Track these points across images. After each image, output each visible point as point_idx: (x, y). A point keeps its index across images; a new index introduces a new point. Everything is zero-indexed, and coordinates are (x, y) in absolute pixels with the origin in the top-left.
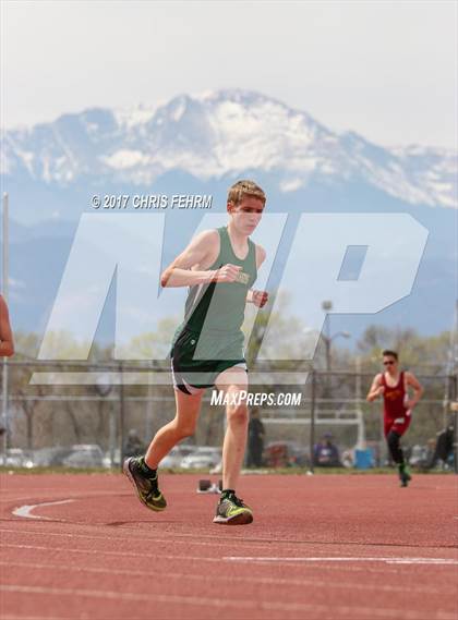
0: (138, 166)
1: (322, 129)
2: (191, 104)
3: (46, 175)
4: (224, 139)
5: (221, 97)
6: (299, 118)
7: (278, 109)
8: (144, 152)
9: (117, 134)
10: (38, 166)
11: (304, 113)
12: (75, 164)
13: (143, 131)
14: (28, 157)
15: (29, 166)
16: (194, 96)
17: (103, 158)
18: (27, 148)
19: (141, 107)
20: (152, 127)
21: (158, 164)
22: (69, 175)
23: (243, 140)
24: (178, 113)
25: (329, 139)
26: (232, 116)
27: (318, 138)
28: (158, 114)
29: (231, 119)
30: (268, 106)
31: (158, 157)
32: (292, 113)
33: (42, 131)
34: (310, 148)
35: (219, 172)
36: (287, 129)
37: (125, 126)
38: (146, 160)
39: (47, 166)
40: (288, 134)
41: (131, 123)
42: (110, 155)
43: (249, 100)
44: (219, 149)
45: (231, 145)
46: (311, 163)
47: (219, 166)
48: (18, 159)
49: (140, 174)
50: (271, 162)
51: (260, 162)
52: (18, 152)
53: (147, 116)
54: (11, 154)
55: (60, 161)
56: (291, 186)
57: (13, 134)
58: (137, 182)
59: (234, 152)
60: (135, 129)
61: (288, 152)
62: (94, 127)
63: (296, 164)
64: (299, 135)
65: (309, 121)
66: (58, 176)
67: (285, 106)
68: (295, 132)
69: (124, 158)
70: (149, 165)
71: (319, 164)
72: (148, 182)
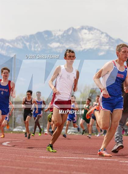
0: (59, 47)
1: (110, 38)
2: (74, 30)
3: (33, 49)
4: (83, 40)
5: (83, 28)
6: (104, 34)
7: (98, 32)
8: (60, 43)
9: (53, 38)
10: (31, 47)
11: (106, 33)
12: (41, 46)
13: (60, 37)
14: (28, 44)
15: (28, 47)
16: (75, 28)
17: (49, 45)
18: (27, 41)
19: (60, 30)
20: (63, 36)
21: (64, 47)
22: (39, 49)
23: (89, 40)
24: (70, 32)
25: (113, 41)
26: (85, 34)
27: (110, 40)
28: (65, 32)
29: (85, 35)
30: (96, 31)
31: (64, 45)
32: (102, 33)
33: (32, 36)
34: (107, 43)
35: (81, 49)
36: (101, 37)
37: (55, 36)
38: (61, 45)
39: (33, 46)
40: (101, 39)
41: (57, 35)
42: (51, 44)
43: (90, 29)
44: (81, 43)
45: (85, 42)
46: (107, 47)
47: (81, 47)
48: (25, 44)
49: (59, 49)
50: (96, 47)
51: (93, 46)
52: (25, 42)
53: (61, 33)
54: (23, 43)
55: (37, 45)
56: (102, 54)
57: (24, 37)
58: (58, 52)
59: (86, 44)
60: (58, 37)
61: (101, 44)
62: (46, 36)
63: (103, 47)
64: (104, 39)
65: (107, 35)
66: (36, 50)
67: (100, 31)
68: (103, 38)
69: (55, 45)
70: (62, 47)
71: (110, 48)
72: (61, 52)
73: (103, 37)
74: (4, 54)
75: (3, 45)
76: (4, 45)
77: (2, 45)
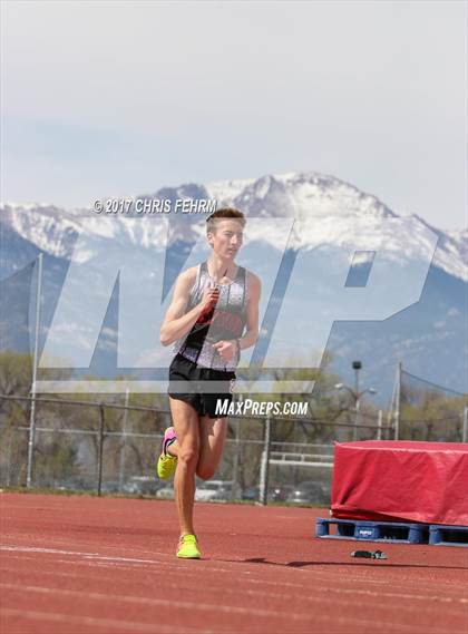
1: (388, 211)
2: (275, 184)
4: (302, 215)
5: (302, 179)
7: (351, 192)
11: (374, 196)
16: (278, 177)
19: (231, 185)
20: (239, 202)
24: (263, 192)
28: (246, 191)
29: (309, 199)
30: (343, 188)
32: (363, 196)
41: (222, 199)
43: (326, 183)
53: (235, 193)
65: (378, 204)
67: (357, 189)
73: (363, 209)
74: (57, 254)
75: (53, 226)
76: (58, 226)
77: (50, 225)
